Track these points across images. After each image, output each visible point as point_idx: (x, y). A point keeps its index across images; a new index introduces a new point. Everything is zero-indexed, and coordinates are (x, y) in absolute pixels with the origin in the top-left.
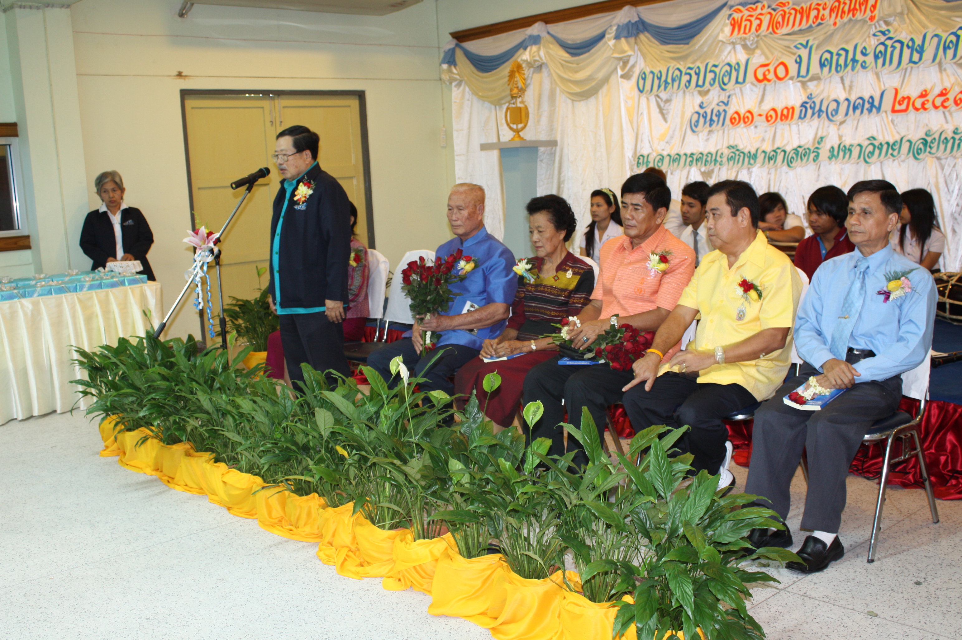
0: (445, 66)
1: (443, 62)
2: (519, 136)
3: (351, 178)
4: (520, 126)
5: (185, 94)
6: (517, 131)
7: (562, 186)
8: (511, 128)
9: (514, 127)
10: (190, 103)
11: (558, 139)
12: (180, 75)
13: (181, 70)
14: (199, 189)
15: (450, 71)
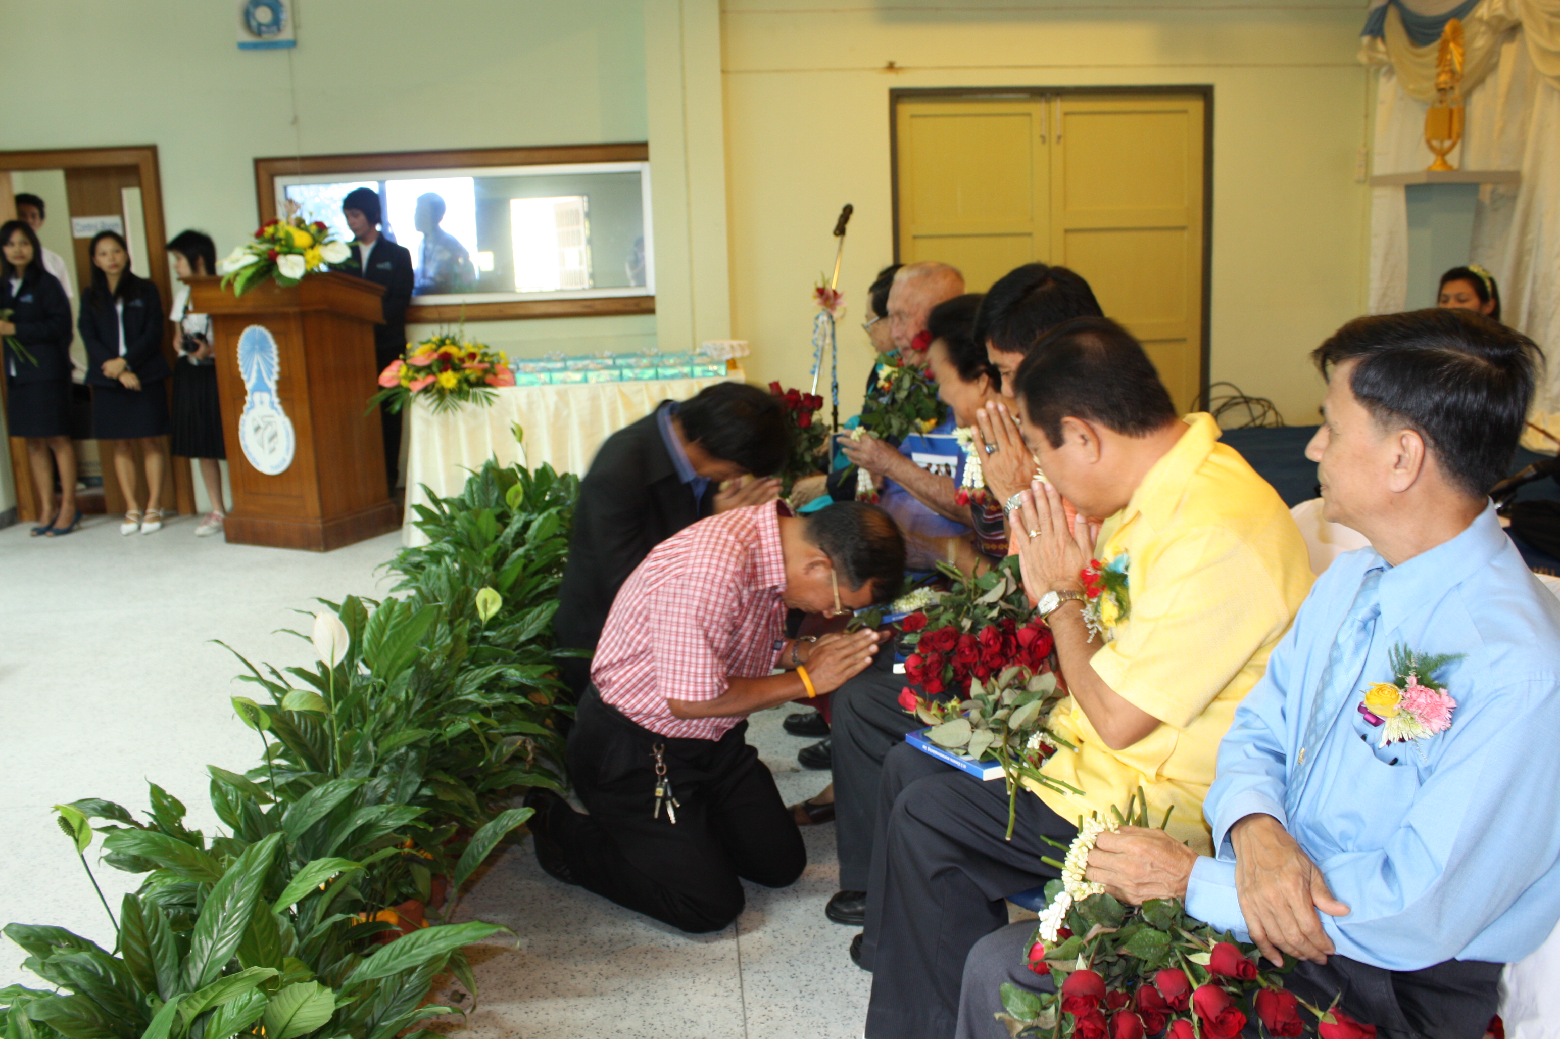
0: (1366, 40)
1: (1364, 33)
2: (1444, 163)
3: (1182, 228)
4: (1447, 144)
5: (897, 96)
6: (1442, 154)
7: (1526, 258)
8: (1432, 148)
9: (1435, 143)
10: (906, 109)
11: (1526, 168)
12: (891, 67)
13: (892, 59)
14: (915, 237)
15: (1372, 48)
